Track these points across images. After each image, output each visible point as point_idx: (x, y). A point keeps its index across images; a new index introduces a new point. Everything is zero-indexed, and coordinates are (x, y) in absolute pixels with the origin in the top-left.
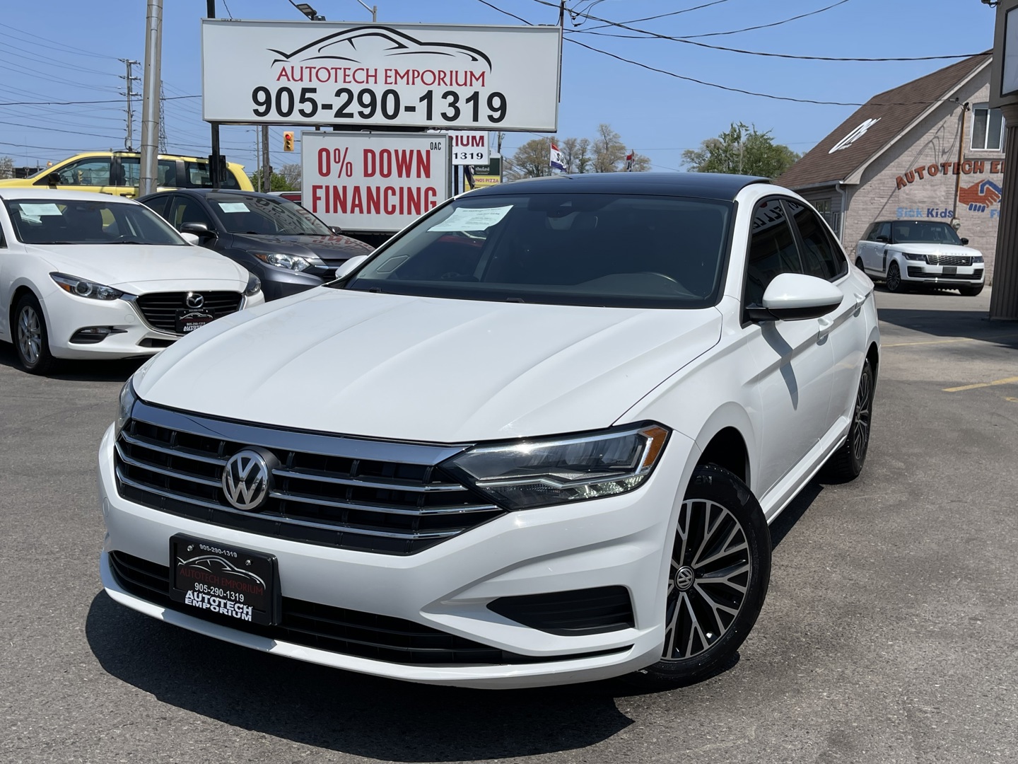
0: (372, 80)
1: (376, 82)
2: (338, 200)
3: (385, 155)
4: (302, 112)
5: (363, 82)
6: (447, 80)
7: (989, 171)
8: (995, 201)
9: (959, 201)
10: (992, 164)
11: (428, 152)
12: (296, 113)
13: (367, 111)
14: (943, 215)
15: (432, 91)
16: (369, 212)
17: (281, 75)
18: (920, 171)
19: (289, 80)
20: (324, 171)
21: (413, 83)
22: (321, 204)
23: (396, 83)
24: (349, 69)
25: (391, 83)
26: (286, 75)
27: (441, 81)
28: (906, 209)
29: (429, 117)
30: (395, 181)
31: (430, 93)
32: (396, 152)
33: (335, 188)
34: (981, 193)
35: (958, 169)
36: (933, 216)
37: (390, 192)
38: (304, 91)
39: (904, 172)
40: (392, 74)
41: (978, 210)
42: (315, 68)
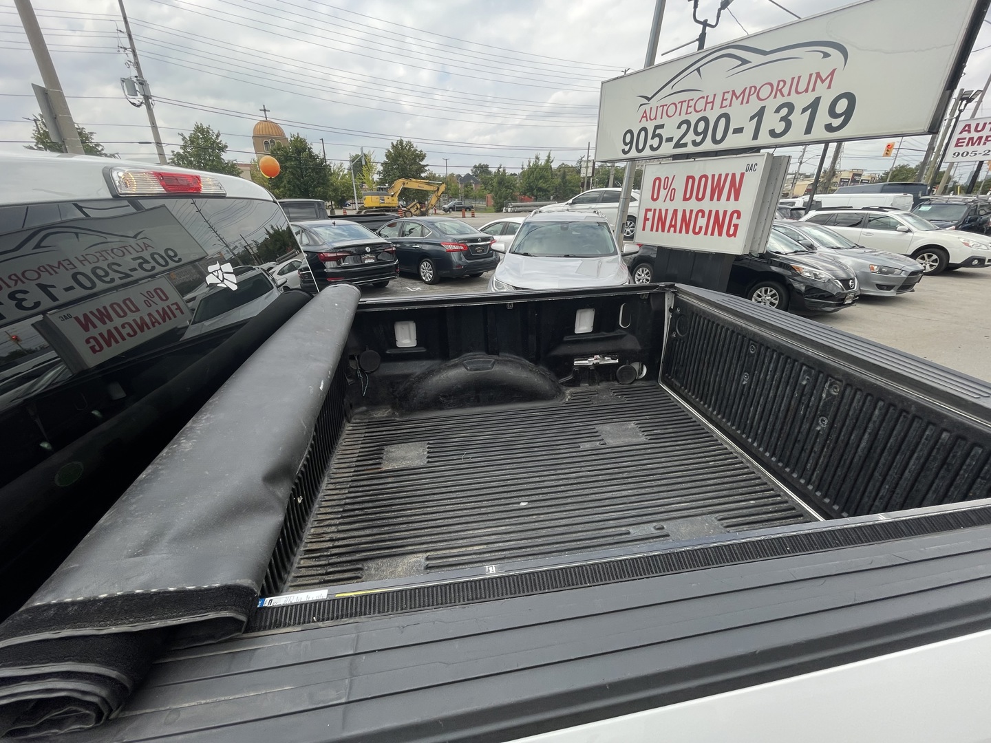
0: (709, 106)
1: (712, 109)
2: (661, 222)
3: (703, 179)
4: (651, 147)
5: (701, 110)
6: (785, 91)
11: (742, 175)
12: (647, 147)
13: (698, 139)
15: (765, 107)
16: (680, 232)
17: (643, 117)
19: (647, 120)
20: (655, 197)
21: (747, 102)
22: (649, 224)
23: (730, 105)
24: (692, 100)
25: (726, 106)
26: (646, 117)
27: (778, 92)
29: (755, 137)
30: (706, 205)
31: (763, 109)
32: (713, 176)
33: (660, 210)
37: (700, 214)
38: (657, 127)
40: (728, 96)
42: (666, 105)
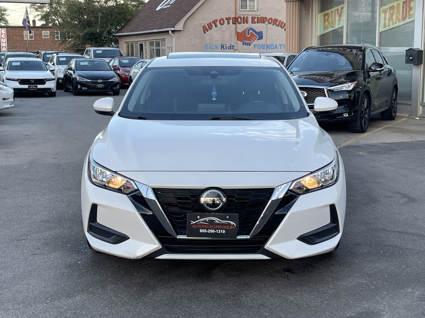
7: (251, 22)
8: (256, 39)
9: (237, 40)
10: (252, 17)
14: (229, 48)
18: (215, 22)
28: (210, 45)
34: (248, 35)
35: (235, 21)
36: (224, 49)
39: (207, 23)
41: (247, 45)
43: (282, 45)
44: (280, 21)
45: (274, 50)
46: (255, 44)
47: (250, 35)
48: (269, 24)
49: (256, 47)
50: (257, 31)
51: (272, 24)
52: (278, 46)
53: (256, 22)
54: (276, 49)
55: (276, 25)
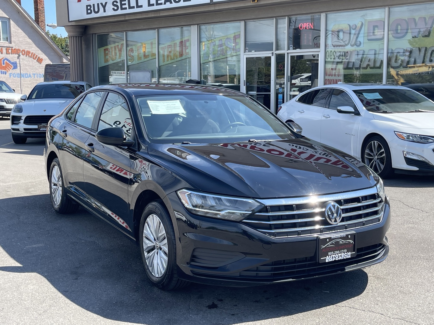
7: (5, 53)
8: (11, 69)
10: (6, 49)
34: (3, 64)
41: (3, 74)
43: (35, 74)
44: (32, 53)
45: (28, 78)
46: (10, 73)
47: (6, 65)
48: (23, 56)
49: (11, 75)
50: (12, 62)
51: (25, 55)
52: (32, 75)
53: (10, 53)
54: (30, 77)
55: (29, 56)
